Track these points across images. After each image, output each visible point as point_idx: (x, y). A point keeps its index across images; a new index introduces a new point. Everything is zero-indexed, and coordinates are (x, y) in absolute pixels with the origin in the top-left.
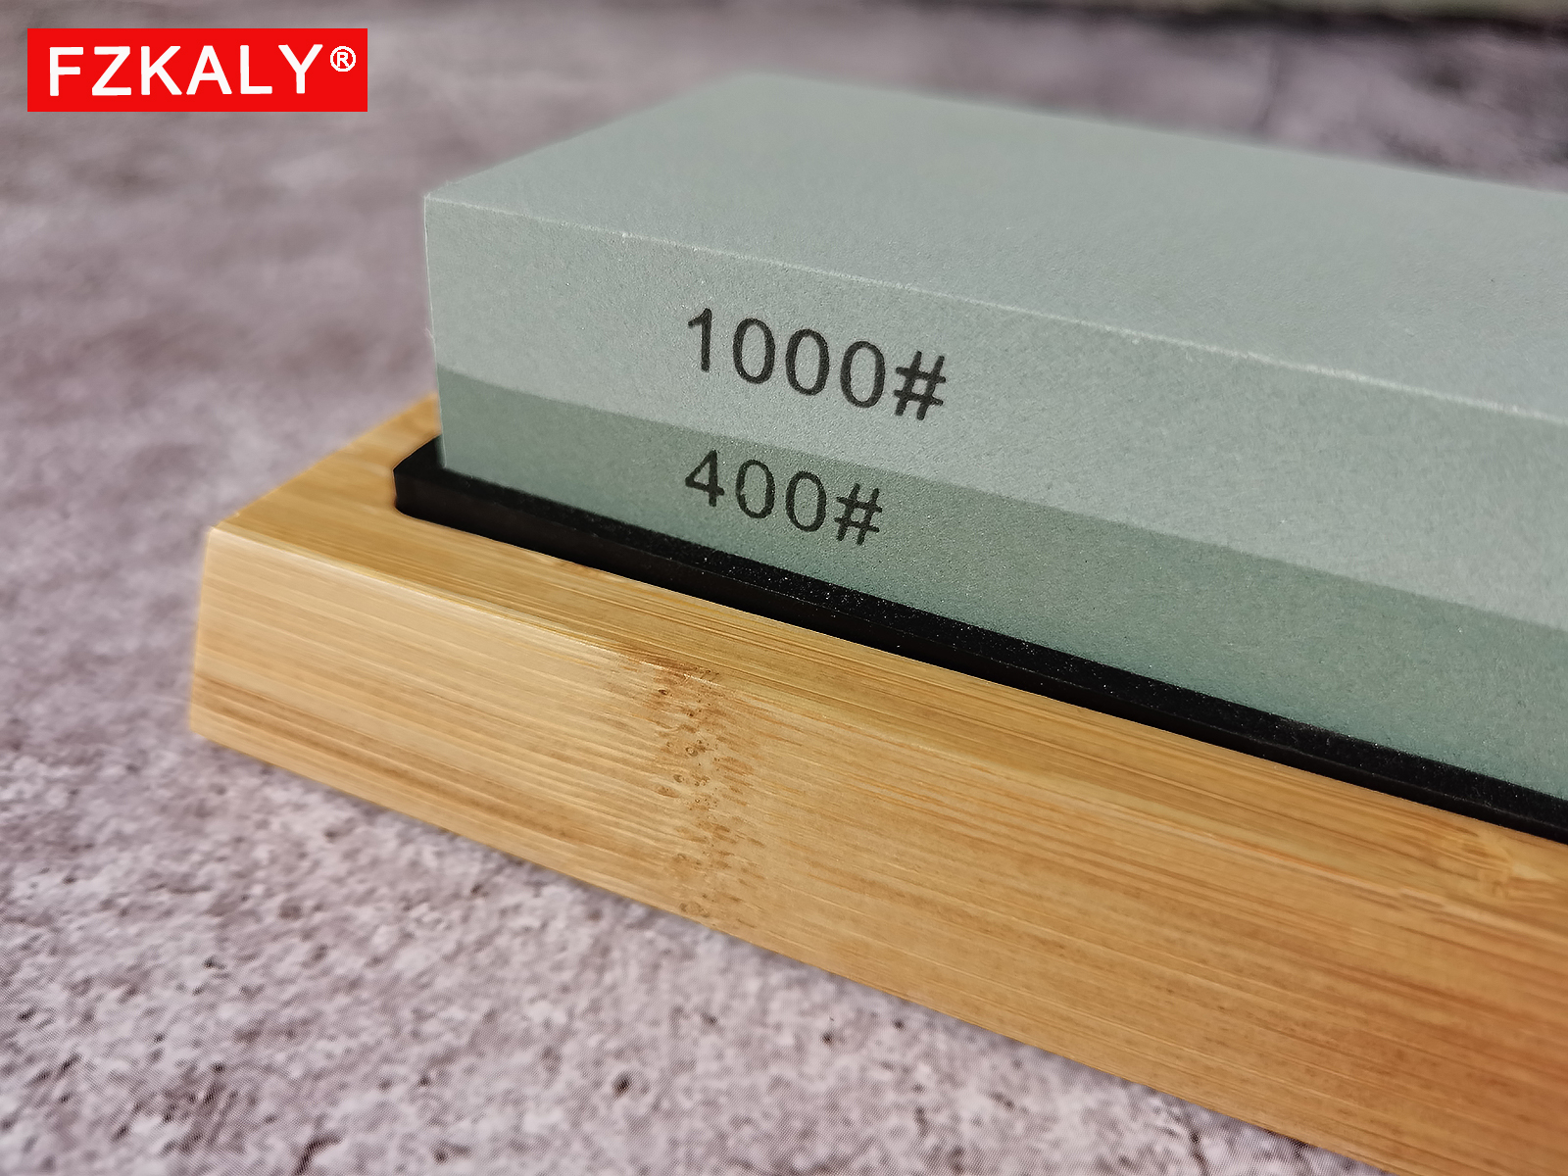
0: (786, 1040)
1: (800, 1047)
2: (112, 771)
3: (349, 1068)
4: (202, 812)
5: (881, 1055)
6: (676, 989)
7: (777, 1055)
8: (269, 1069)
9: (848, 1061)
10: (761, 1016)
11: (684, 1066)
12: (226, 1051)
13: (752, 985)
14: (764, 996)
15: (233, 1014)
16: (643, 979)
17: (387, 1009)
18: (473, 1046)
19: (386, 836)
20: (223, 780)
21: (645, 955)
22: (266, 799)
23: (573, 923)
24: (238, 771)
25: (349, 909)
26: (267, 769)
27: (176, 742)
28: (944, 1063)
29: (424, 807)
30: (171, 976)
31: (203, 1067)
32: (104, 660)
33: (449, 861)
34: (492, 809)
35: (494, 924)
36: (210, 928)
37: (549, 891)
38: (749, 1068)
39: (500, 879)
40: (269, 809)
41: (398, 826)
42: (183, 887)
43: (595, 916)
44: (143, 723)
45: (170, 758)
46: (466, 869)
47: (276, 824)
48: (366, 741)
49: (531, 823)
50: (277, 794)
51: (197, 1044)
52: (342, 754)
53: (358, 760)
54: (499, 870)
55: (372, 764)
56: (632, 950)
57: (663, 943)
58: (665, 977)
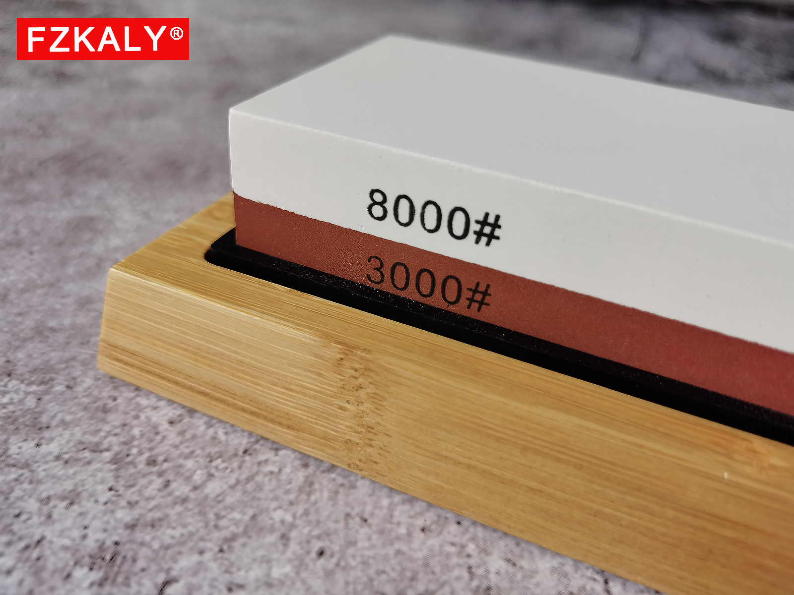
0: (403, 530)
1: (409, 534)
2: (59, 388)
3: (183, 544)
4: (106, 410)
5: (450, 538)
6: (347, 504)
7: (398, 538)
8: (142, 544)
9: (433, 542)
10: (389, 518)
11: (352, 543)
12: (121, 534)
13: (385, 502)
14: (391, 508)
15: (124, 515)
16: (330, 499)
17: (202, 513)
18: (245, 533)
19: (199, 424)
20: (116, 394)
21: (331, 486)
22: (138, 404)
23: (295, 469)
24: (123, 389)
25: (181, 461)
26: (138, 389)
27: (91, 373)
28: (481, 543)
29: (217, 411)
30: (91, 495)
31: (109, 543)
32: (53, 330)
33: (232, 436)
34: (252, 413)
35: (255, 469)
36: (110, 471)
37: (282, 453)
38: (384, 545)
39: (257, 447)
40: (140, 408)
41: (205, 419)
42: (96, 449)
43: (306, 466)
44: (74, 363)
45: (88, 382)
46: (240, 441)
47: (143, 417)
48: (189, 377)
49: (272, 421)
50: (144, 402)
51: (105, 530)
52: (176, 383)
53: (184, 386)
54: (257, 442)
55: (191, 389)
56: (325, 483)
57: (340, 480)
58: (341, 497)
